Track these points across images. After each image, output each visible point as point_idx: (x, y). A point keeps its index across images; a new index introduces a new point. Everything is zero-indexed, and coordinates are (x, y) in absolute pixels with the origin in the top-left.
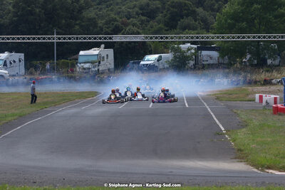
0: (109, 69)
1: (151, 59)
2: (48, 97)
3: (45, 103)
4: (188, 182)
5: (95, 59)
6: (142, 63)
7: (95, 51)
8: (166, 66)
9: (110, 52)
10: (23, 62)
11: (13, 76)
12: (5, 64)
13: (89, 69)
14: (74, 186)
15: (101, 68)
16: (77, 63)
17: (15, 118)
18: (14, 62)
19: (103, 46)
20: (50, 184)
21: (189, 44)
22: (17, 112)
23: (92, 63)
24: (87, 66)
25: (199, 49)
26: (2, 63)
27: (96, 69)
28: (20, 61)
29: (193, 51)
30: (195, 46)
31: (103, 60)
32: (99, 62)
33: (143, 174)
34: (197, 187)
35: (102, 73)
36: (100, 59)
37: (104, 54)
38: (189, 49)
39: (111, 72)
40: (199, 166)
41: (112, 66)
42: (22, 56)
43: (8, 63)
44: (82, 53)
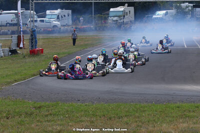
0: (131, 21)
1: (160, 13)
2: (88, 41)
3: (86, 45)
4: (187, 100)
5: (121, 14)
6: (154, 16)
7: (121, 9)
8: (171, 19)
9: (132, 9)
10: (70, 16)
11: (64, 26)
12: (58, 18)
13: (117, 21)
14: (106, 103)
15: (125, 20)
16: (108, 17)
17: (65, 55)
18: (65, 16)
19: (126, 5)
20: (90, 101)
21: (187, 4)
22: (66, 51)
23: (119, 16)
24: (115, 19)
25: (194, 7)
26: (56, 17)
27: (122, 21)
28: (68, 15)
29: (190, 8)
30: (192, 5)
31: (127, 15)
32: (124, 16)
33: (155, 94)
34: (193, 104)
35: (126, 24)
36: (124, 14)
37: (127, 11)
38: (187, 7)
39: (132, 23)
40: (194, 89)
41: (133, 19)
42: (70, 12)
43: (60, 17)
44: (112, 10)
